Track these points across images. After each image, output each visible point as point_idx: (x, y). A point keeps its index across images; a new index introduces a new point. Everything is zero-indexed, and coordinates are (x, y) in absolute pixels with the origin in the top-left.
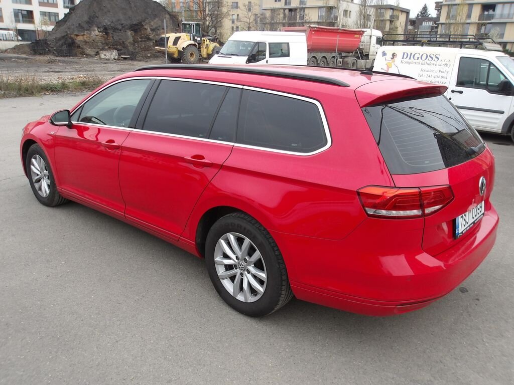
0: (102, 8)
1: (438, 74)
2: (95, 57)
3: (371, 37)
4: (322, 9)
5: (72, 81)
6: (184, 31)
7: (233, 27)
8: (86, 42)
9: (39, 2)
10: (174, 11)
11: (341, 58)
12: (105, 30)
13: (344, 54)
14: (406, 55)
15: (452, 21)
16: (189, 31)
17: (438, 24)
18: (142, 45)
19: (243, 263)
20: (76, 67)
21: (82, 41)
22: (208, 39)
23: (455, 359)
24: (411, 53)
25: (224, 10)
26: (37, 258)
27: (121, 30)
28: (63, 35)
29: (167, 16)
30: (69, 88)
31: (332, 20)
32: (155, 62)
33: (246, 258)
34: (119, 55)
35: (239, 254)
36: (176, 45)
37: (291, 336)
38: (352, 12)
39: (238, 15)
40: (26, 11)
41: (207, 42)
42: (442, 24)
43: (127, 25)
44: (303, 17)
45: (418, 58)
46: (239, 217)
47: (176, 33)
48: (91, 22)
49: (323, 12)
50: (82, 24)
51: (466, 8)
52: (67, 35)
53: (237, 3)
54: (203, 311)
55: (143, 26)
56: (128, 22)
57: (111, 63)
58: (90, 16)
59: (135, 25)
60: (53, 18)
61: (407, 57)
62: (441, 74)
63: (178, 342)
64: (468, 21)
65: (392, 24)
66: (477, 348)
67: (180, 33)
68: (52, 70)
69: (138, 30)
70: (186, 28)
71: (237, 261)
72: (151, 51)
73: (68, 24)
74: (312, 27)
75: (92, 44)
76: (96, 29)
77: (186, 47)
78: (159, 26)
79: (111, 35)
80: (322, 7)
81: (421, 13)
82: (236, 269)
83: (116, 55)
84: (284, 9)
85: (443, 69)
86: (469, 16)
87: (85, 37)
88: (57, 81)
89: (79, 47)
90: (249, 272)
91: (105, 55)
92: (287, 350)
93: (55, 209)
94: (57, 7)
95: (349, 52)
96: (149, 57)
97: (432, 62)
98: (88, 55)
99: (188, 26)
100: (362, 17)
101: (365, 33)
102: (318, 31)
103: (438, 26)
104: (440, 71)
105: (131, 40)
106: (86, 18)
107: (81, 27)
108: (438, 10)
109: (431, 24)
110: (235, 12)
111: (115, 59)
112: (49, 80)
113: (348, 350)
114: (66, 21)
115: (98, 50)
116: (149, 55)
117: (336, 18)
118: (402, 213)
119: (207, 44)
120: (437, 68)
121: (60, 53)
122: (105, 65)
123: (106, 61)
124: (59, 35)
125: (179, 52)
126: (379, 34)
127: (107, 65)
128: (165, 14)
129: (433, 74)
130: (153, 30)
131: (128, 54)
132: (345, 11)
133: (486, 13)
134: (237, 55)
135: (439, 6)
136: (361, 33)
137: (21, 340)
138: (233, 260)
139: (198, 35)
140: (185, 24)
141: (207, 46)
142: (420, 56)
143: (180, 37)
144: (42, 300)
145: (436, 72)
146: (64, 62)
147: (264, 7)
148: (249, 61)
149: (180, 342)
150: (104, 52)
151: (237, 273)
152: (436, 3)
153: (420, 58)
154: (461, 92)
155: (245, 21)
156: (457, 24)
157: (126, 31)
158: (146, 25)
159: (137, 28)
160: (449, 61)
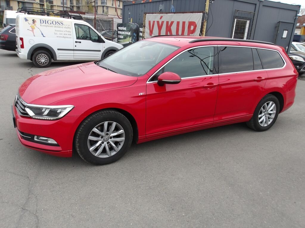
1: (65, 33)
14: (42, 21)
24: (45, 20)
62: (68, 33)
85: (68, 30)
97: (60, 26)
104: (66, 31)
129: (63, 33)
142: (52, 22)
145: (64, 32)
153: (52, 24)
154: (80, 42)
160: (69, 25)
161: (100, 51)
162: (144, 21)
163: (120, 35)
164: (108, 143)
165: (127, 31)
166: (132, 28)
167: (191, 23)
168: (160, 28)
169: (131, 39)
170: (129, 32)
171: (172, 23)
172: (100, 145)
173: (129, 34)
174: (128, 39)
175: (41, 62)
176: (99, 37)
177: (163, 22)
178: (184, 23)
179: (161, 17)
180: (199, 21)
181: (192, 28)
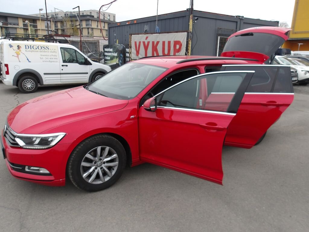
1: (51, 57)
24: (31, 46)
61: (28, 48)
62: (54, 57)
85: (54, 54)
97: (46, 50)
104: (52, 55)
120: (50, 54)
129: (49, 57)
142: (37, 47)
153: (37, 48)
154: (67, 66)
160: (55, 50)
161: (87, 73)
162: (130, 42)
163: (107, 56)
164: (101, 168)
165: (113, 52)
166: (119, 49)
167: (176, 43)
168: (146, 48)
169: (117, 60)
170: (116, 53)
171: (158, 43)
172: (94, 171)
173: (116, 55)
174: (115, 60)
175: (27, 88)
176: (86, 60)
177: (148, 42)
178: (169, 42)
179: (147, 38)
180: (183, 40)
181: (178, 47)
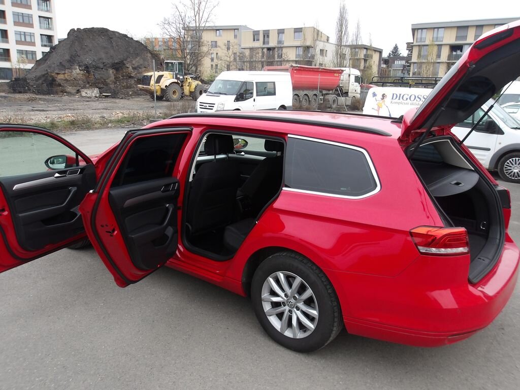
0: (84, 47)
2: (75, 95)
3: (349, 75)
4: (299, 48)
5: (60, 120)
6: (167, 70)
7: (212, 65)
8: (66, 80)
9: (16, 41)
10: (155, 50)
11: (322, 96)
12: (87, 69)
13: (324, 92)
14: (395, 96)
15: (424, 61)
16: (172, 69)
17: (410, 63)
18: (124, 83)
19: (293, 301)
20: (59, 105)
21: (62, 79)
22: (191, 78)
23: (496, 385)
24: (400, 95)
25: (205, 49)
26: (75, 301)
27: (102, 69)
28: (43, 73)
29: (149, 55)
30: (58, 127)
31: (310, 58)
32: (137, 99)
33: (296, 295)
34: (101, 93)
35: (289, 291)
36: (159, 83)
37: (341, 369)
38: (327, 52)
39: (217, 54)
40: (2, 50)
41: (190, 80)
42: (414, 63)
43: (109, 64)
44: (280, 56)
45: (407, 99)
46: (290, 256)
47: (158, 72)
48: (72, 61)
49: (301, 51)
50: (63, 63)
51: (435, 49)
52: (47, 73)
53: (216, 42)
54: (251, 347)
55: (124, 64)
56: (110, 61)
57: (93, 101)
58: (72, 55)
59: (117, 63)
60: (30, 56)
61: (396, 98)
63: (236, 378)
64: (438, 61)
65: (366, 63)
66: (512, 374)
67: (163, 71)
68: (35, 109)
69: (120, 69)
70: (168, 67)
71: (285, 298)
72: (133, 89)
73: (48, 62)
74: (294, 67)
75: (74, 82)
76: (77, 67)
77: (169, 85)
78: (141, 65)
79: (92, 73)
80: (300, 47)
81: (393, 52)
82: (285, 306)
83: (97, 93)
84: (263, 49)
86: (439, 56)
87: (66, 75)
88: (44, 120)
89: (60, 85)
90: (298, 309)
91: (86, 93)
92: (341, 383)
93: (77, 251)
94: (35, 46)
95: (329, 90)
96: (131, 95)
98: (69, 94)
99: (170, 65)
100: (339, 56)
101: (344, 72)
102: (300, 70)
103: (410, 65)
105: (112, 78)
106: (67, 57)
107: (62, 66)
108: (409, 50)
109: (403, 62)
110: (214, 51)
111: (96, 97)
112: (37, 119)
113: (397, 380)
114: (46, 60)
115: (79, 88)
116: (131, 93)
117: (313, 57)
118: (450, 251)
119: (189, 82)
121: (40, 92)
122: (87, 103)
123: (88, 99)
124: (39, 74)
125: (162, 89)
126: (357, 72)
127: (90, 103)
128: (147, 53)
130: (134, 68)
131: (110, 92)
132: (322, 51)
133: (454, 53)
134: (225, 94)
135: (410, 47)
136: (341, 72)
137: (82, 382)
138: (282, 298)
139: (181, 73)
140: (167, 63)
141: (190, 85)
142: (408, 97)
143: (163, 75)
144: (92, 343)
146: (44, 100)
147: (243, 46)
148: (237, 100)
149: (238, 378)
150: (86, 91)
151: (285, 310)
152: (407, 43)
155: (225, 59)
156: (428, 63)
157: (107, 70)
158: (127, 64)
159: (118, 66)
161: (489, 150)
